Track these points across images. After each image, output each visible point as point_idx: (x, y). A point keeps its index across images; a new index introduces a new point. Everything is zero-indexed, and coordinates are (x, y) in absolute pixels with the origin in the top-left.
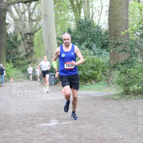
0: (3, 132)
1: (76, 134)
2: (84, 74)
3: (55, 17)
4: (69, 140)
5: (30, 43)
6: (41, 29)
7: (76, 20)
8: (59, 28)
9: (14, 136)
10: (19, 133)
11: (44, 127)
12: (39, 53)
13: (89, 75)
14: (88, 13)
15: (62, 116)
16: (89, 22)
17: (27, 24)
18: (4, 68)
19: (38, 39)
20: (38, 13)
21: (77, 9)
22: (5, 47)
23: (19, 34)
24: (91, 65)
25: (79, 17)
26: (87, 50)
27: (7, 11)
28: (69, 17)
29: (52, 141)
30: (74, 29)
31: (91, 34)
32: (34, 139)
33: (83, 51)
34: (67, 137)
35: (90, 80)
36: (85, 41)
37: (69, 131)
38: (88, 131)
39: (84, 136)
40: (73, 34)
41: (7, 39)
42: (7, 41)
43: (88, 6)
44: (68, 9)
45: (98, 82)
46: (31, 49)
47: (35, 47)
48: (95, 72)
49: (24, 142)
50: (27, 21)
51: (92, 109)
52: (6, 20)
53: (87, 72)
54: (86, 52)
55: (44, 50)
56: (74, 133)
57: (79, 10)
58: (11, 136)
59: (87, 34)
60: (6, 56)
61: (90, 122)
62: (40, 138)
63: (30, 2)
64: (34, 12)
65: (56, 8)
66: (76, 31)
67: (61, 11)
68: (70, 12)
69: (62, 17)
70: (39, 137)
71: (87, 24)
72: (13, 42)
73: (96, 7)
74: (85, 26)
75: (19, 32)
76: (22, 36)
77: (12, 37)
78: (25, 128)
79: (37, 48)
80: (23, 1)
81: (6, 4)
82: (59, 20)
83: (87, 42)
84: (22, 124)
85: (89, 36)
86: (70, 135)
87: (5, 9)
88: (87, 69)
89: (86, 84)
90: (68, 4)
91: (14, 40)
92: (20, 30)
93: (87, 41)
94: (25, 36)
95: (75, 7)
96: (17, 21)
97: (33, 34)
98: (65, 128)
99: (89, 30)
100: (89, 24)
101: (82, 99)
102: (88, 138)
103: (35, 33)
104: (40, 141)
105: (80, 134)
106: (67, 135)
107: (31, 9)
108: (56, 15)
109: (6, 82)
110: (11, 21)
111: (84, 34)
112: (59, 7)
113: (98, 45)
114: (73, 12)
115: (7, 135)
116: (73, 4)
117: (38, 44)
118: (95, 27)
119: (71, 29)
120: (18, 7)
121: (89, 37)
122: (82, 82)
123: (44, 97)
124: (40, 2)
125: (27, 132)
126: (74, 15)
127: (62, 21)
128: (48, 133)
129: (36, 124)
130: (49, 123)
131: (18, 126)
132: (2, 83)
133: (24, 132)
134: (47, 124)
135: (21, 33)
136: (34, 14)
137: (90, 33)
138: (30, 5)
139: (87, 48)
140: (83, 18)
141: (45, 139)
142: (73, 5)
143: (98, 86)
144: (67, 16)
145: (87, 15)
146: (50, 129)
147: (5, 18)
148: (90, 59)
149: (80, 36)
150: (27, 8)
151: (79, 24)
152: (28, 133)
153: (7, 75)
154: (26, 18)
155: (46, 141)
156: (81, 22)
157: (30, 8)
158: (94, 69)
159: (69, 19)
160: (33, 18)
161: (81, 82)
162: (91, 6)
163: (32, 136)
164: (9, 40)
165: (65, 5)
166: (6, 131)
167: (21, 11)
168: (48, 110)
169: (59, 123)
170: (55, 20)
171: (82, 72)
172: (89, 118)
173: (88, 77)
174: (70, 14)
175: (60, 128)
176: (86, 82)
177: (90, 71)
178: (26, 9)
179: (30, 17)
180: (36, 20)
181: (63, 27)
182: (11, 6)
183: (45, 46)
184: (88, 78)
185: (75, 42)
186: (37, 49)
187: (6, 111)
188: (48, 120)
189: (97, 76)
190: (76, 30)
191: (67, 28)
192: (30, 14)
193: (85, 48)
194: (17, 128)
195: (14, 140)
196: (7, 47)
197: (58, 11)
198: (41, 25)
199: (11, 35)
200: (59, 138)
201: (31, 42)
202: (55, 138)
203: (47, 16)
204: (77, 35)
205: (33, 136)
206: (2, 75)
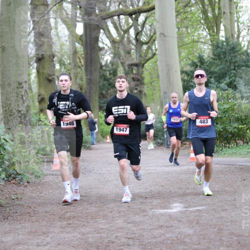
0: (95, 222)
1: (213, 227)
2: (225, 129)
3: (178, 38)
4: (202, 236)
5: (138, 80)
6: (155, 57)
7: (211, 41)
8: (184, 55)
9: (112, 228)
10: (121, 224)
11: (162, 215)
12: (152, 95)
13: (233, 131)
14: (232, 32)
15: (189, 197)
16: (233, 46)
17: (133, 49)
18: (96, 120)
19: (150, 74)
20: (150, 30)
21: (213, 24)
22: (98, 86)
23: (120, 65)
24: (236, 115)
25: (216, 37)
26: (231, 91)
27: (100, 29)
28: (201, 38)
29: (174, 238)
30: (209, 57)
31: (237, 64)
32: (145, 233)
33: (223, 92)
34: (199, 232)
35: (234, 140)
36: (227, 76)
37: (201, 222)
38: (232, 221)
39: (225, 230)
40: (207, 66)
41: (100, 72)
42: (101, 77)
43: (231, 20)
44: (199, 24)
45: (248, 143)
46: (139, 89)
47: (146, 87)
48: (242, 127)
49: (129, 238)
50: (133, 44)
51: (238, 187)
52: (99, 42)
53: (231, 126)
54: (228, 94)
55: (160, 90)
56: (210, 226)
57: (216, 27)
58: (108, 229)
59: (230, 65)
60: (99, 101)
61: (235, 208)
62: (154, 233)
63: (138, 14)
64: (144, 29)
65: (178, 23)
66: (211, 60)
67: (187, 28)
68: (202, 29)
69: (190, 38)
70: (153, 231)
71: (230, 48)
72: (110, 78)
73: (245, 22)
74: (227, 52)
75: (119, 62)
76: (125, 69)
77: (109, 70)
78: (130, 216)
79: (148, 87)
80: (125, 12)
81: (99, 17)
82: (184, 42)
83: (230, 78)
84: (125, 209)
85: (232, 68)
86: (204, 227)
87: (98, 25)
88: (230, 122)
89: (228, 146)
90: (198, 16)
91: (112, 76)
92: (121, 58)
93: (230, 75)
94: (129, 68)
95: (210, 22)
96: (116, 45)
97: (142, 65)
98: (196, 217)
99: (233, 59)
100: (233, 48)
101: (222, 171)
102: (232, 233)
103: (146, 64)
104: (155, 237)
105: (219, 227)
106: (198, 228)
107: (139, 25)
108: (180, 35)
109: (98, 142)
110: (106, 45)
111: (225, 64)
112: (185, 21)
113: (247, 83)
114: (207, 30)
115: (102, 227)
116: (207, 16)
117: (151, 81)
118: (243, 54)
119: (204, 57)
120: (118, 22)
121: (232, 70)
122: (222, 142)
123: (161, 167)
124: (154, 13)
125: (134, 223)
126: (209, 34)
127: (188, 44)
128: (167, 224)
129: (149, 211)
130: (168, 209)
131: (119, 212)
132: (93, 144)
133: (129, 223)
134: (166, 211)
135: (123, 64)
136: (143, 33)
137: (235, 63)
138: (138, 18)
139: (230, 87)
140: (224, 39)
141: (163, 235)
142: (206, 18)
143: (248, 149)
144: (197, 36)
145: (230, 33)
146: (171, 219)
147: (97, 39)
148: (235, 105)
149: (218, 68)
150: (133, 24)
151: (217, 49)
152: (136, 225)
153: (100, 130)
154: (131, 39)
155: (166, 238)
156: (220, 45)
157: (138, 23)
158: (242, 122)
159: (201, 40)
160: (142, 39)
161: (220, 142)
162: (236, 19)
163: (142, 229)
164: (103, 75)
165: (194, 18)
166: (100, 222)
167: (123, 28)
168: (168, 187)
169: (185, 209)
170: (178, 42)
171: (222, 127)
172: (234, 200)
173: (231, 134)
174: (203, 32)
175: (186, 217)
176: (229, 143)
177: (236, 125)
178: (131, 24)
179: (138, 37)
180: (147, 43)
181: (191, 54)
182: (106, 20)
183: (162, 84)
184: (232, 137)
185: (211, 78)
186: (148, 89)
187: (99, 188)
188: (167, 203)
189: (246, 133)
190: (212, 58)
191: (197, 55)
192: (138, 34)
193: (227, 88)
194: (118, 217)
195: (114, 236)
196: (100, 87)
197: (182, 28)
198: (156, 50)
199: (106, 67)
200: (185, 232)
201: (139, 78)
202: (179, 233)
203: (165, 36)
204: (214, 67)
205: (144, 229)
206: (93, 132)
